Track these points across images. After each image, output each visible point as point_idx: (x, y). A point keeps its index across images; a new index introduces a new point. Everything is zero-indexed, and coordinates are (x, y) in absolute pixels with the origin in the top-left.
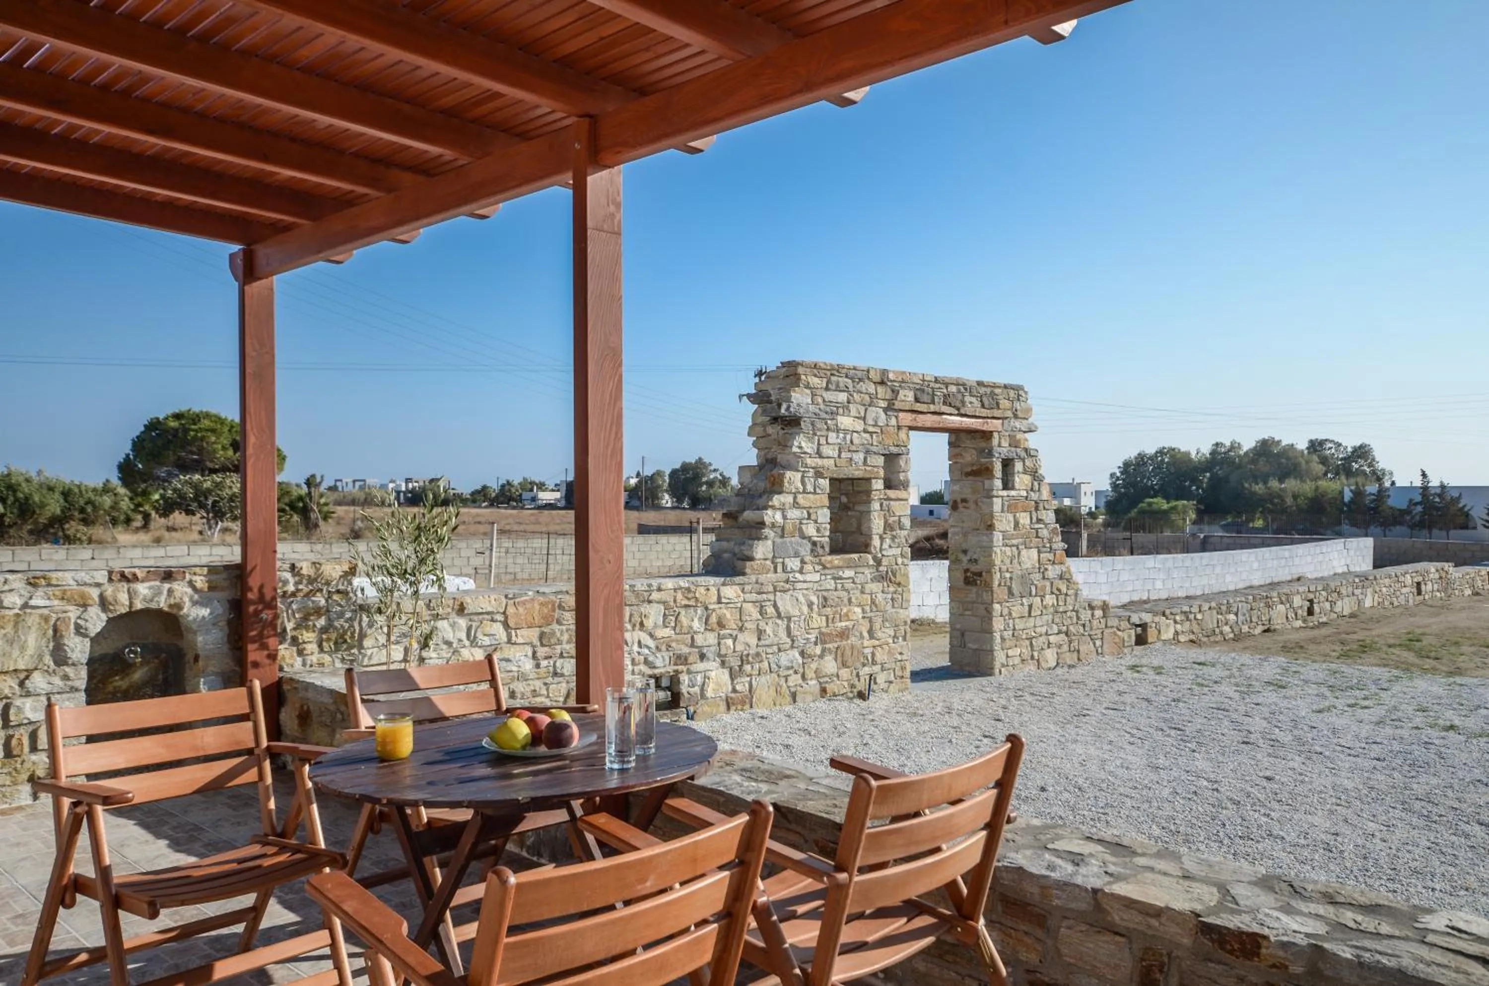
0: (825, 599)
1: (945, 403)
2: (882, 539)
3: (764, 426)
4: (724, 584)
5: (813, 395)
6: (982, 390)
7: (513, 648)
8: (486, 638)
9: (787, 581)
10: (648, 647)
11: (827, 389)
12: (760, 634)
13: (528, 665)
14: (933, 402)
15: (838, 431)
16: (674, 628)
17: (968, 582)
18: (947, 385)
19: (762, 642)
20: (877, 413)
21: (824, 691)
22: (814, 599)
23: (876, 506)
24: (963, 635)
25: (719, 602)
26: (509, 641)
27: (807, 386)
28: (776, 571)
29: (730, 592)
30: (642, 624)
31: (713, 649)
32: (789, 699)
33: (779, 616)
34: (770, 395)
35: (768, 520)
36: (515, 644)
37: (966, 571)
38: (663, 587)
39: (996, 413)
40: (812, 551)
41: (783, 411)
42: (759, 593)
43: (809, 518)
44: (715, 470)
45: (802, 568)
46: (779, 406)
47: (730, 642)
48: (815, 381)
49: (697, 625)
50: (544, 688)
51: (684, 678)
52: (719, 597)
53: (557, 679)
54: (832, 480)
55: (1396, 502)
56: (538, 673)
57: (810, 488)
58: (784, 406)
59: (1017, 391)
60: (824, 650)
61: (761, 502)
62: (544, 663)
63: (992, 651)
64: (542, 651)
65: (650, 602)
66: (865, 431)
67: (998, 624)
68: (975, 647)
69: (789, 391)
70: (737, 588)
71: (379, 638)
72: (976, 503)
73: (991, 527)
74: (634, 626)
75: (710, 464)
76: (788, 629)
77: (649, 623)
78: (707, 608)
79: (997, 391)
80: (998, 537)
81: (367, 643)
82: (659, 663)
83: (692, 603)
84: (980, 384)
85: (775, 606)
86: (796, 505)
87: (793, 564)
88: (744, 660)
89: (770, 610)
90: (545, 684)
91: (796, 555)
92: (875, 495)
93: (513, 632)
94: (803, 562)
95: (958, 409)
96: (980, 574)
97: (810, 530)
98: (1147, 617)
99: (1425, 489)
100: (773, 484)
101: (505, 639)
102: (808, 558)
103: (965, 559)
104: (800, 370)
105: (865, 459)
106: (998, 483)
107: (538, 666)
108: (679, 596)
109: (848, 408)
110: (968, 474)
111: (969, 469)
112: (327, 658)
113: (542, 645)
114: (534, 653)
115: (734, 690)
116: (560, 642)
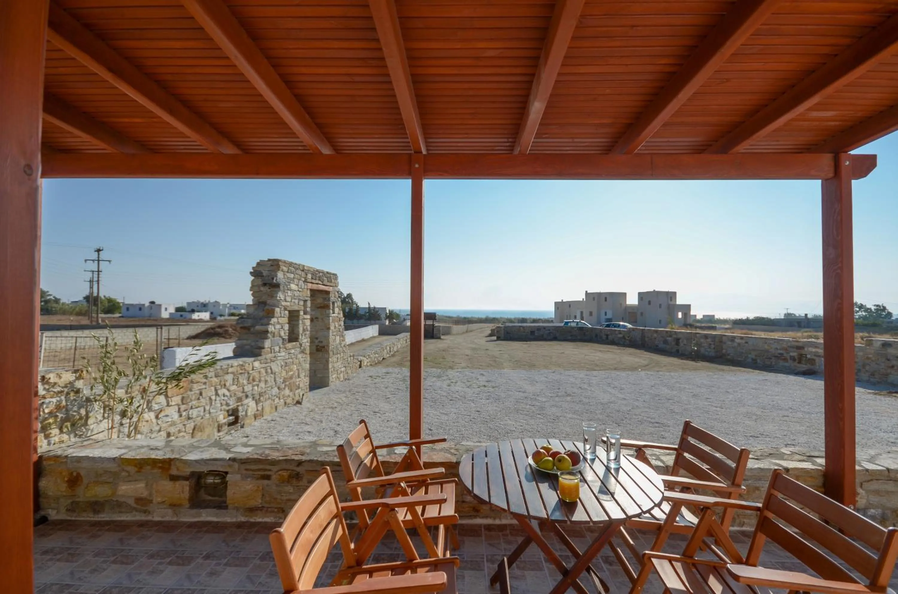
0: (286, 363)
1: (319, 280)
2: (302, 335)
3: (259, 286)
4: (254, 361)
5: (284, 275)
6: (329, 275)
7: (170, 408)
8: (156, 406)
9: (275, 357)
10: (227, 396)
11: (288, 272)
12: (266, 381)
13: (176, 416)
14: (316, 279)
15: (291, 290)
16: (237, 385)
17: (318, 350)
18: (319, 272)
19: (267, 386)
20: (301, 283)
21: (285, 403)
22: (283, 363)
23: (301, 322)
24: (315, 372)
25: (253, 370)
26: (168, 405)
27: (282, 271)
28: (271, 353)
29: (257, 364)
30: (225, 385)
31: (250, 392)
32: (274, 409)
33: (272, 373)
34: (262, 273)
35: (270, 330)
36: (171, 406)
37: (317, 346)
38: (233, 365)
39: (332, 284)
40: (283, 342)
41: (274, 281)
42: (266, 363)
43: (282, 328)
44: (50, 295)
45: (280, 350)
46: (273, 279)
47: (256, 388)
48: (285, 269)
49: (245, 382)
50: (183, 427)
51: (240, 408)
52: (253, 367)
53: (190, 421)
54: (289, 311)
55: (361, 312)
56: (181, 420)
57: (283, 315)
58: (275, 279)
59: (335, 275)
60: (285, 386)
61: (265, 321)
62: (184, 414)
63: (328, 377)
64: (183, 407)
65: (228, 373)
66: (298, 291)
67: (330, 366)
68: (321, 376)
69: (276, 272)
70: (258, 362)
71: (97, 416)
72: (322, 319)
73: (329, 329)
74: (222, 386)
75: (48, 292)
76: (275, 378)
77: (228, 384)
78: (248, 373)
79: (332, 276)
80: (331, 331)
81: (90, 421)
82: (231, 403)
83: (243, 372)
84: (327, 273)
85: (271, 369)
86: (278, 323)
87: (277, 349)
88: (261, 395)
89: (269, 371)
90: (184, 425)
91: (278, 345)
92: (301, 317)
93: (170, 399)
94: (280, 348)
95: (322, 282)
96: (324, 347)
97: (282, 334)
98: (362, 358)
99: (369, 308)
100: (268, 314)
101: (166, 404)
102: (282, 346)
103: (317, 341)
104: (280, 263)
105: (298, 303)
106: (331, 311)
107: (181, 416)
108: (239, 369)
109: (293, 280)
110: (318, 308)
111: (319, 306)
112: (65, 437)
113: (183, 404)
114: (179, 409)
115: (258, 410)
116: (191, 400)
